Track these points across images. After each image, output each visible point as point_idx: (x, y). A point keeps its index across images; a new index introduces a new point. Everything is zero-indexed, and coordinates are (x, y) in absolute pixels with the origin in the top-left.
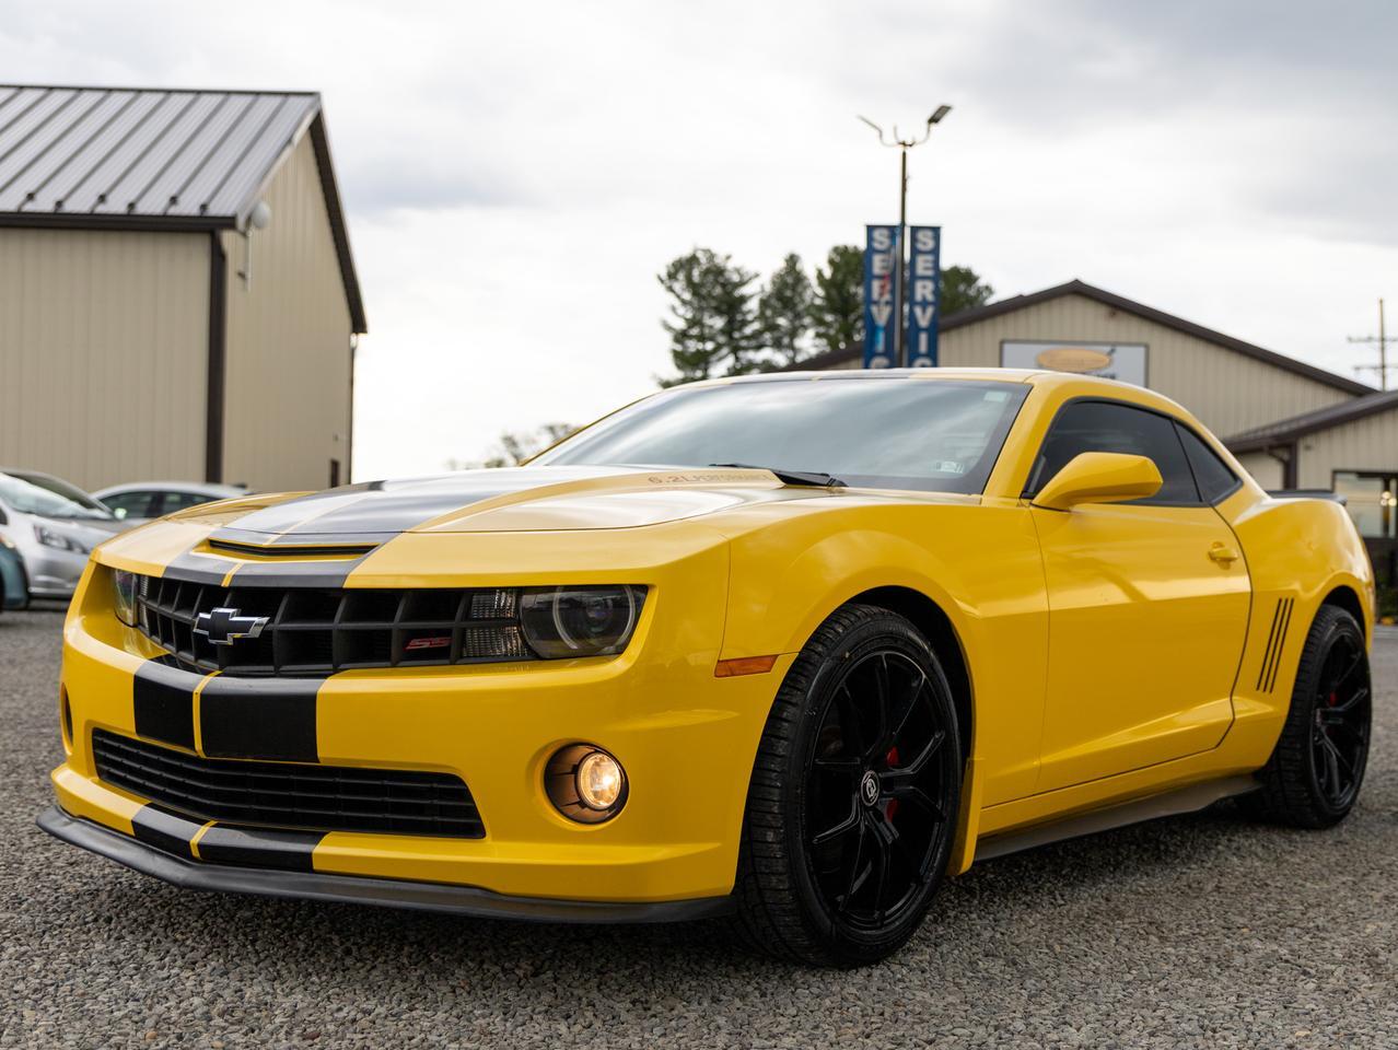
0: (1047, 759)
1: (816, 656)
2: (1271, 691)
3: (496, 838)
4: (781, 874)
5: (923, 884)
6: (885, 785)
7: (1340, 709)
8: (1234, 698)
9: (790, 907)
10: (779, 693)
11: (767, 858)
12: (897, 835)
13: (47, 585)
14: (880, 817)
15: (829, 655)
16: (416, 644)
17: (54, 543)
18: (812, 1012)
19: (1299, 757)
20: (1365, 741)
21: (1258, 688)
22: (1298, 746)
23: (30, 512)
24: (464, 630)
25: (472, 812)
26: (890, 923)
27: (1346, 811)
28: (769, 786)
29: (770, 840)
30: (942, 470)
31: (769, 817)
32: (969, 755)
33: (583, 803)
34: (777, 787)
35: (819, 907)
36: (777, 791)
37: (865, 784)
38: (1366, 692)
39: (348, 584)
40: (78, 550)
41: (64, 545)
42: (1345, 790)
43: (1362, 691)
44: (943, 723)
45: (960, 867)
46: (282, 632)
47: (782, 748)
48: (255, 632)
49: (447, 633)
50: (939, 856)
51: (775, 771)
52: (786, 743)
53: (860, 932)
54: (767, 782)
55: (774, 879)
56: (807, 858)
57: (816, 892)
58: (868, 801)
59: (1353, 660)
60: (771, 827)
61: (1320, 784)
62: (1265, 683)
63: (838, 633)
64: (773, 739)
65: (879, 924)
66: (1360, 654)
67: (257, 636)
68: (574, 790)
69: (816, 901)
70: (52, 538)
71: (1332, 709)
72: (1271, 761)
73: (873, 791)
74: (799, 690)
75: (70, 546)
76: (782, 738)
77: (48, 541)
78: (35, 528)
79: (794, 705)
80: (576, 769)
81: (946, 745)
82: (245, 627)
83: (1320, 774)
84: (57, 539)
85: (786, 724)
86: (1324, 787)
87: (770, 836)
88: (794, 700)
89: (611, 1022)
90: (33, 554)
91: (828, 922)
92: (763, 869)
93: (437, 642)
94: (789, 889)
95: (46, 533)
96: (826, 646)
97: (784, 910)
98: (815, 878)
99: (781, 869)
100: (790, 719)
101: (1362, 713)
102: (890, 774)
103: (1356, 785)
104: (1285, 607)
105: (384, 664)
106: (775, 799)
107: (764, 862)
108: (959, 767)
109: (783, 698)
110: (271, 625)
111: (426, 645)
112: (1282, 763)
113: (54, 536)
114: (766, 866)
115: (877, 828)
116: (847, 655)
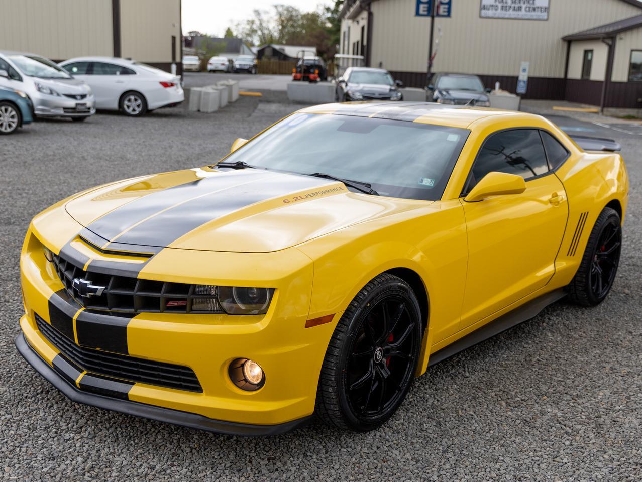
0: (464, 317)
1: (354, 308)
2: (574, 255)
3: (207, 394)
4: (335, 404)
5: (401, 391)
6: (385, 353)
7: (606, 253)
8: (556, 263)
9: (339, 416)
10: (337, 326)
11: (329, 398)
12: (389, 373)
13: (42, 110)
14: (382, 367)
15: (360, 307)
16: (171, 304)
17: (44, 91)
18: (346, 466)
19: (584, 280)
20: (616, 265)
21: (568, 255)
22: (584, 276)
23: (32, 76)
24: (193, 300)
25: (197, 382)
26: (385, 411)
27: (604, 298)
28: (330, 369)
29: (330, 391)
30: (424, 183)
31: (330, 382)
32: (426, 327)
33: (246, 380)
34: (334, 370)
35: (352, 414)
36: (334, 371)
37: (376, 355)
38: (619, 243)
39: (139, 277)
40: (55, 94)
41: (49, 92)
42: (605, 288)
43: (617, 243)
44: (414, 319)
45: (420, 373)
46: (111, 294)
47: (336, 352)
48: (99, 293)
49: (185, 300)
50: (410, 376)
51: (333, 363)
52: (338, 350)
53: (372, 418)
54: (329, 367)
55: (332, 406)
56: (347, 397)
57: (351, 409)
58: (377, 361)
59: (615, 231)
60: (331, 386)
61: (593, 290)
62: (571, 252)
63: (364, 295)
64: (332, 348)
65: (380, 412)
66: (618, 228)
67: (100, 295)
68: (242, 375)
69: (351, 412)
70: (43, 89)
71: (602, 253)
72: (571, 282)
73: (380, 356)
74: (345, 325)
75: (51, 92)
76: (337, 348)
77: (41, 90)
78: (35, 84)
79: (342, 332)
80: (243, 365)
81: (416, 328)
82: (95, 290)
83: (593, 285)
84: (46, 89)
85: (338, 341)
86: (594, 291)
87: (330, 390)
88: (342, 330)
89: (258, 475)
90: (35, 96)
91: (356, 420)
92: (327, 402)
93: (181, 303)
94: (338, 410)
95: (40, 86)
96: (358, 302)
97: (336, 417)
98: (350, 404)
99: (335, 402)
100: (340, 339)
101: (617, 253)
102: (388, 347)
103: (609, 286)
104: (584, 217)
105: (158, 311)
106: (333, 374)
107: (328, 399)
108: (421, 334)
109: (339, 329)
110: (106, 291)
111: (176, 304)
112: (576, 282)
113: (44, 87)
114: (329, 401)
115: (381, 372)
116: (369, 305)
